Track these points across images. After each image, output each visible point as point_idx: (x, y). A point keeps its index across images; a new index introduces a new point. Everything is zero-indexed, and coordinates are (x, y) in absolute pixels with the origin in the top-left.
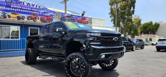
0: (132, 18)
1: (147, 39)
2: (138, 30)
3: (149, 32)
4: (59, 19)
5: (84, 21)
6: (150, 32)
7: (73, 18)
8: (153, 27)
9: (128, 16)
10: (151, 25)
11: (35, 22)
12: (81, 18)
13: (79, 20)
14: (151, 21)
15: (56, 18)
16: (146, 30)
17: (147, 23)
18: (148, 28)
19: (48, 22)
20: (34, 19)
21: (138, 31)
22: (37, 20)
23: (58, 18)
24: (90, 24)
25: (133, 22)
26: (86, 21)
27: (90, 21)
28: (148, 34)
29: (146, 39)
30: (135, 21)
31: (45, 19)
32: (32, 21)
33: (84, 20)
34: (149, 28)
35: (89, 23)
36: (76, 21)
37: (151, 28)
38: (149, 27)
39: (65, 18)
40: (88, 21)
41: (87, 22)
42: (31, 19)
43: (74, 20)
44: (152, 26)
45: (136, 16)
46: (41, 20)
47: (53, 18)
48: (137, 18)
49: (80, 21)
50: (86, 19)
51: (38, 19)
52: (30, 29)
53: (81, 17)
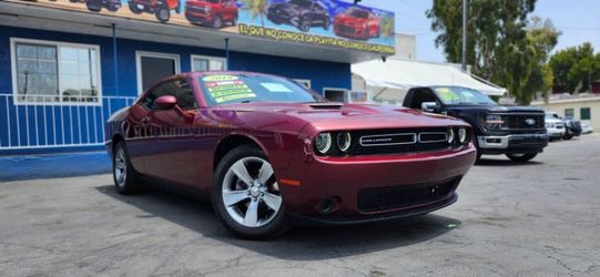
0: (524, 25)
1: (572, 110)
2: (545, 75)
3: (577, 85)
4: (261, 11)
5: (364, 26)
6: (580, 86)
7: (319, 12)
8: (593, 66)
9: (505, 21)
10: (585, 56)
11: (163, 22)
12: (350, 10)
13: (345, 19)
14: (586, 41)
15: (251, 7)
16: (563, 78)
17: (569, 52)
18: (571, 70)
19: (218, 23)
20: (161, 9)
21: (544, 79)
22: (173, 12)
23: (257, 11)
24: (386, 39)
25: (529, 42)
26: (370, 23)
27: (387, 27)
28: (571, 93)
29: (566, 110)
30: (535, 39)
31: (203, 12)
32: (153, 17)
33: (362, 22)
34: (579, 70)
35: (383, 36)
36: (331, 23)
37: (585, 69)
38: (576, 66)
39: (288, 10)
40: (377, 23)
41: (374, 27)
42: (147, 10)
43: (322, 17)
44: (591, 59)
45: (537, 19)
46: (188, 16)
47: (239, 6)
48: (540, 26)
49: (346, 24)
50: (371, 15)
51: (178, 12)
52: (142, 58)
53: (350, 5)
